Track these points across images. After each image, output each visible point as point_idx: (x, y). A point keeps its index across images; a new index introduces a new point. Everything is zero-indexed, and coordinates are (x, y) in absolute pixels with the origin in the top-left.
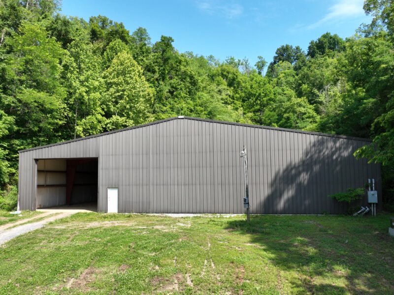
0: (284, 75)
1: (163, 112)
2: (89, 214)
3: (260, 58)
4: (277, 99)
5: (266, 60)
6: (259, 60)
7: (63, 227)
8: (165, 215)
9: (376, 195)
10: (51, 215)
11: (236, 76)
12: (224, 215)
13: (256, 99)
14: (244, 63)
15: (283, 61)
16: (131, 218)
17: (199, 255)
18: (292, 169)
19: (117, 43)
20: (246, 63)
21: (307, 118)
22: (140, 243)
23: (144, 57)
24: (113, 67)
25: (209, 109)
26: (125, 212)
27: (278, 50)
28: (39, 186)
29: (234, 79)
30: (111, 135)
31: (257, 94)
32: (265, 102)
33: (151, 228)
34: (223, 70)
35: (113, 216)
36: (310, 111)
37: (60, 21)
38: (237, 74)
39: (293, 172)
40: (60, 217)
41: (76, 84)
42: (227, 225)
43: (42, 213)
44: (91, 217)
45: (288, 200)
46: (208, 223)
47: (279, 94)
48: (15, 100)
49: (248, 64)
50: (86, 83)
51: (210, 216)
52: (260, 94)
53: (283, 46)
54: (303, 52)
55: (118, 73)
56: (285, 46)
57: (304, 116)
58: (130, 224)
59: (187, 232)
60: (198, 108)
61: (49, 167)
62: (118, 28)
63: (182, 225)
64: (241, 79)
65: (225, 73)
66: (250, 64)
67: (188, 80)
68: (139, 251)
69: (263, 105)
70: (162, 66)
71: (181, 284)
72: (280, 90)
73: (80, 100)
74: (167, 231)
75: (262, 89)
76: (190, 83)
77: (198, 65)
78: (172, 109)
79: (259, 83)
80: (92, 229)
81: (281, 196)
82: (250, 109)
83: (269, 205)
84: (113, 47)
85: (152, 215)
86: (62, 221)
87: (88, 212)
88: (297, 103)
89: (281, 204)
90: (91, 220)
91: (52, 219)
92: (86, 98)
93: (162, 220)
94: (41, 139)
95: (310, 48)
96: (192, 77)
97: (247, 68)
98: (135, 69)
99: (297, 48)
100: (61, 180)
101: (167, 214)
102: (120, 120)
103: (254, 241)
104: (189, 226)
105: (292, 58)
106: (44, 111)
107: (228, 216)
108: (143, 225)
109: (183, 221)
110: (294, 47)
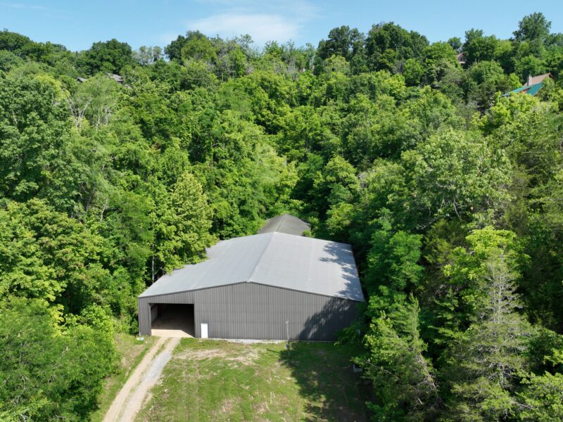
0: (335, 80)
2: (191, 341)
7: (184, 357)
8: (239, 341)
10: (166, 342)
12: (275, 341)
15: (337, 55)
17: (268, 389)
26: (213, 337)
27: (331, 32)
30: (202, 290)
33: (236, 359)
34: (264, 80)
35: (206, 343)
39: (318, 317)
43: (158, 338)
45: (313, 334)
48: (125, 255)
51: (267, 342)
56: (340, 27)
58: (223, 355)
60: (244, 179)
63: (252, 355)
65: (266, 83)
67: (232, 143)
71: (265, 408)
78: (221, 194)
80: (203, 361)
81: (310, 331)
83: (303, 337)
84: (172, 157)
85: (231, 340)
86: (179, 349)
90: (196, 348)
91: (171, 347)
92: (164, 230)
93: (240, 350)
104: (257, 356)
107: (277, 342)
108: (231, 356)
109: (251, 349)
110: (351, 29)
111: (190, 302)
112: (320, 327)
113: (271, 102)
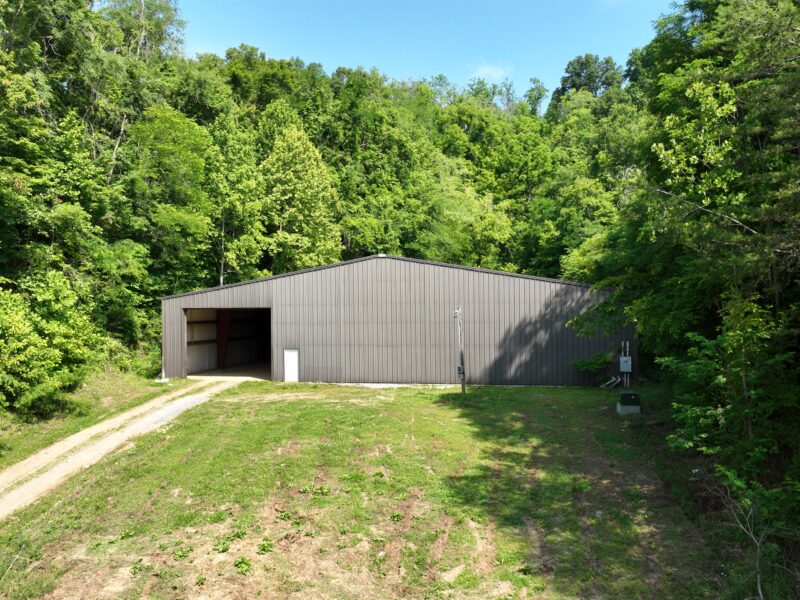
0: (576, 118)
1: (353, 214)
2: (261, 384)
3: (534, 81)
4: (558, 172)
5: (546, 87)
6: (533, 86)
7: (235, 400)
8: (361, 385)
9: (630, 363)
10: (211, 385)
11: (486, 123)
12: (438, 386)
13: (520, 173)
14: (504, 89)
15: (577, 90)
16: (317, 390)
17: (400, 430)
18: (525, 327)
19: (280, 107)
20: (508, 90)
21: (599, 216)
22: (337, 418)
23: (319, 115)
24: (277, 154)
25: (430, 203)
26: (308, 380)
27: (570, 64)
28: (189, 343)
29: (481, 129)
30: (287, 278)
31: (521, 164)
32: (536, 179)
33: (345, 401)
34: (461, 113)
35: (293, 387)
36: (606, 203)
37: (192, 81)
38: (486, 119)
39: (528, 329)
40: (224, 387)
41: (224, 187)
42: (437, 399)
43: (197, 381)
44: (265, 387)
45: (520, 366)
46: (416, 396)
47: (562, 162)
48: (147, 222)
49: (511, 92)
50: (240, 186)
51: (420, 387)
52: (526, 163)
53: (580, 58)
54: (620, 66)
55: (285, 164)
56: (584, 56)
57: (597, 213)
58: (319, 397)
59: (388, 407)
60: (413, 201)
61: (196, 317)
62: (276, 69)
63: (383, 398)
64: (495, 129)
65: (464, 118)
66: (516, 93)
67: (395, 147)
68: (338, 426)
69: (531, 184)
70: (350, 130)
71: (382, 452)
72: (564, 155)
73: (230, 213)
74: (365, 405)
75: (530, 154)
76: (399, 156)
77: (413, 116)
78: (367, 207)
79: (526, 143)
80: (273, 403)
81: (511, 361)
82: (507, 190)
83: (496, 374)
84: (273, 114)
85: (344, 384)
86: (230, 392)
87: (259, 380)
88: (584, 190)
89: (512, 371)
90: (267, 391)
91: (216, 390)
92: (239, 208)
93: (358, 393)
94: (179, 273)
95: (630, 63)
96: (403, 145)
97: (509, 100)
98: (311, 154)
99: (608, 61)
100: (210, 333)
101: (364, 385)
102: (290, 240)
103: (462, 416)
104: (392, 399)
105: (597, 81)
106: (184, 233)
107: (442, 387)
108: (335, 398)
109: (384, 393)
110: (601, 59)
111: (265, 306)
112: (537, 351)
113: (473, 148)
